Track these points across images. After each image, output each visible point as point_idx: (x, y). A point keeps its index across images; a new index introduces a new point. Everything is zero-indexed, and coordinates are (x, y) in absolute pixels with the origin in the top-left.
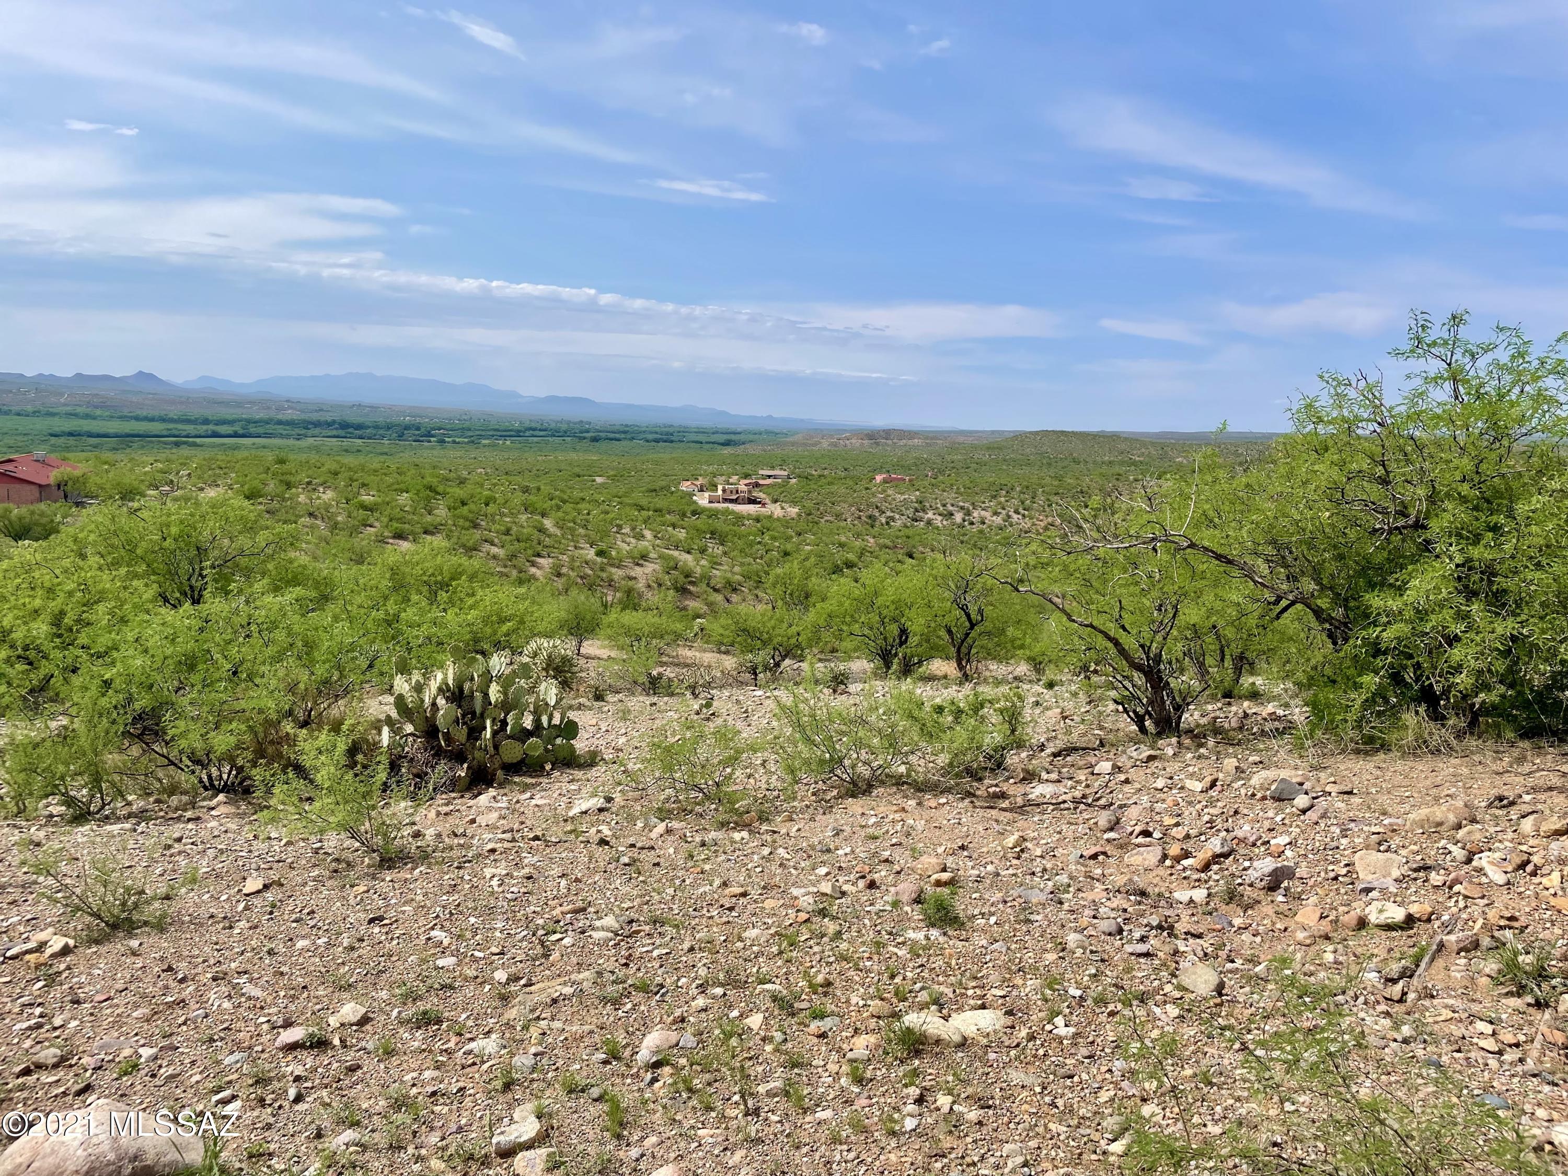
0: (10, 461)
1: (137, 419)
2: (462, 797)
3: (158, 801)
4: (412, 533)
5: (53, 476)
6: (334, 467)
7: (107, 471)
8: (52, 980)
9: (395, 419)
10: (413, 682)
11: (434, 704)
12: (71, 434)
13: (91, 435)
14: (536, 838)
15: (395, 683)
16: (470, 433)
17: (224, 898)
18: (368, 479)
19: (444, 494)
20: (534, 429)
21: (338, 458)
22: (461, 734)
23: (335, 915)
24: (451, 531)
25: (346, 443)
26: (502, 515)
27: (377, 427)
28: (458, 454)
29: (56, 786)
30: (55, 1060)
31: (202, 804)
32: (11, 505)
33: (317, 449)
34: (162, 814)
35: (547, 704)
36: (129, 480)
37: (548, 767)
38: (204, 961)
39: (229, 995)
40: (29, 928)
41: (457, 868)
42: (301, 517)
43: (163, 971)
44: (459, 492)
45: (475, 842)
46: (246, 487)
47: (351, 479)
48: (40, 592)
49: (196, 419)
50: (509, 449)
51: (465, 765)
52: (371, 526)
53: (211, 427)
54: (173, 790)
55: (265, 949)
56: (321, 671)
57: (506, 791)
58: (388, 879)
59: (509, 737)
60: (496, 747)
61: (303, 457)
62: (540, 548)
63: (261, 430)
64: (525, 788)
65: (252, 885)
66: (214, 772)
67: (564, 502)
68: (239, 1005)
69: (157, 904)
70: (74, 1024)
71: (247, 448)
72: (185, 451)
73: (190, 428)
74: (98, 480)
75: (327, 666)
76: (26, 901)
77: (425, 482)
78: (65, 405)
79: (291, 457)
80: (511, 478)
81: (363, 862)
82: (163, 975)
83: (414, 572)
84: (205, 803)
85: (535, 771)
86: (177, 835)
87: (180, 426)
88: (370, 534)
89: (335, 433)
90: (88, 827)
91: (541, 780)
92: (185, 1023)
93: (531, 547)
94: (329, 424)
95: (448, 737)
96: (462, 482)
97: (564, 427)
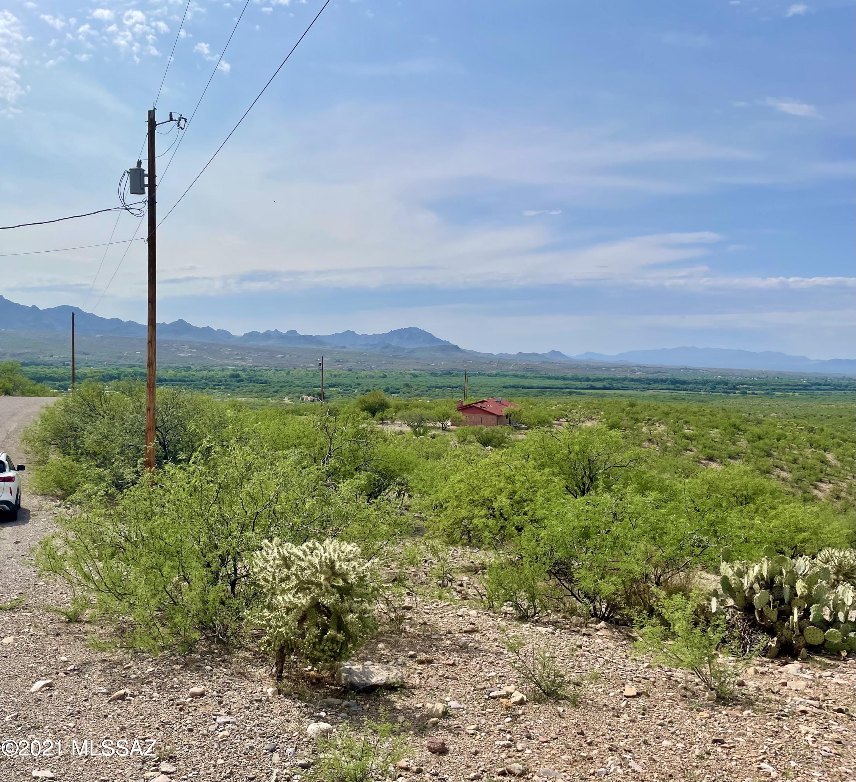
0: (484, 401)
1: (549, 378)
2: (772, 662)
3: (564, 617)
4: (720, 457)
5: (504, 411)
6: (666, 409)
7: (532, 409)
8: (515, 718)
9: (710, 378)
10: (736, 569)
11: (751, 588)
12: (514, 387)
13: (524, 387)
14: (840, 711)
15: (722, 567)
16: (766, 387)
17: (611, 694)
18: (689, 418)
19: (745, 431)
20: (820, 385)
21: (669, 404)
22: (772, 614)
23: (687, 729)
24: (749, 458)
25: (675, 393)
26: (791, 448)
27: (697, 383)
28: (756, 402)
29: (511, 596)
30: (519, 772)
31: (590, 625)
32: (483, 426)
33: (655, 397)
34: (568, 626)
35: (844, 604)
36: (543, 414)
37: (844, 654)
38: (603, 735)
39: (621, 764)
40: (501, 682)
41: (777, 718)
42: (644, 441)
43: (578, 734)
44: (757, 430)
45: (788, 701)
46: (610, 421)
47: (677, 418)
48: (503, 479)
49: (582, 378)
50: (797, 399)
51: (776, 639)
52: (690, 451)
53: (591, 383)
54: (573, 612)
55: (642, 739)
56: (668, 551)
57: (808, 665)
58: (724, 712)
59: (812, 624)
60: (801, 630)
61: (646, 403)
62: (821, 476)
63: (620, 385)
64: (825, 667)
65: (630, 690)
66: (598, 606)
67: (845, 441)
68: (627, 774)
69: (571, 687)
70: (528, 751)
71: (611, 396)
72: (575, 397)
73: (578, 384)
74: (527, 414)
75: (674, 548)
76: (498, 664)
77: (731, 421)
78: (512, 370)
79: (638, 402)
80: (799, 421)
81: (704, 695)
82: (578, 736)
83: (726, 486)
84: (593, 625)
85: (833, 655)
86: (578, 643)
87: (572, 383)
88: (690, 456)
89: (667, 387)
90: (528, 625)
91: (838, 663)
92: (593, 774)
93: (815, 474)
94: (663, 381)
95: (761, 613)
96: (759, 422)
97: (845, 382)
